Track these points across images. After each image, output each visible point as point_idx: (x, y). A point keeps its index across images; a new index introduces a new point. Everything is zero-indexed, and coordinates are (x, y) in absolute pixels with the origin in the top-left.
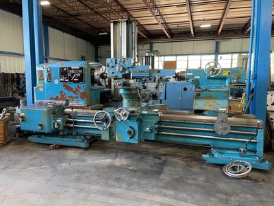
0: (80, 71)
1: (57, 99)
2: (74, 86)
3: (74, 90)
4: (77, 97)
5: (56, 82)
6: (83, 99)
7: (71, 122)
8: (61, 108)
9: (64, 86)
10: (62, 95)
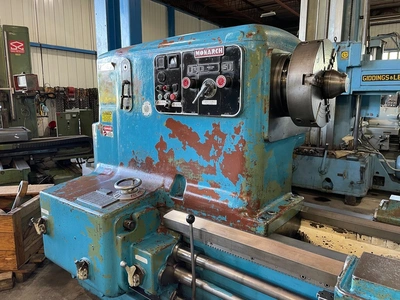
0: (228, 66)
1: (148, 166)
2: (201, 126)
3: (203, 140)
4: (212, 170)
5: (147, 108)
6: (235, 180)
7: (184, 265)
8: (158, 202)
9: (170, 123)
10: (163, 158)
